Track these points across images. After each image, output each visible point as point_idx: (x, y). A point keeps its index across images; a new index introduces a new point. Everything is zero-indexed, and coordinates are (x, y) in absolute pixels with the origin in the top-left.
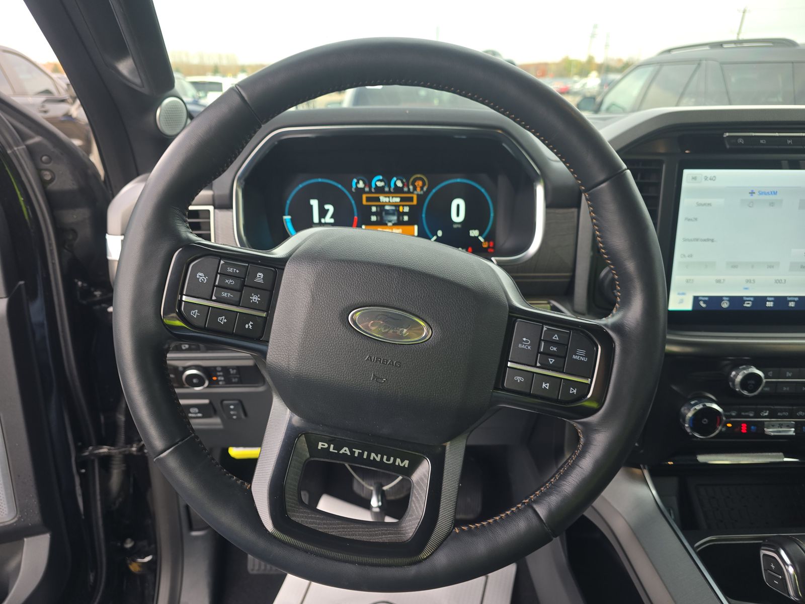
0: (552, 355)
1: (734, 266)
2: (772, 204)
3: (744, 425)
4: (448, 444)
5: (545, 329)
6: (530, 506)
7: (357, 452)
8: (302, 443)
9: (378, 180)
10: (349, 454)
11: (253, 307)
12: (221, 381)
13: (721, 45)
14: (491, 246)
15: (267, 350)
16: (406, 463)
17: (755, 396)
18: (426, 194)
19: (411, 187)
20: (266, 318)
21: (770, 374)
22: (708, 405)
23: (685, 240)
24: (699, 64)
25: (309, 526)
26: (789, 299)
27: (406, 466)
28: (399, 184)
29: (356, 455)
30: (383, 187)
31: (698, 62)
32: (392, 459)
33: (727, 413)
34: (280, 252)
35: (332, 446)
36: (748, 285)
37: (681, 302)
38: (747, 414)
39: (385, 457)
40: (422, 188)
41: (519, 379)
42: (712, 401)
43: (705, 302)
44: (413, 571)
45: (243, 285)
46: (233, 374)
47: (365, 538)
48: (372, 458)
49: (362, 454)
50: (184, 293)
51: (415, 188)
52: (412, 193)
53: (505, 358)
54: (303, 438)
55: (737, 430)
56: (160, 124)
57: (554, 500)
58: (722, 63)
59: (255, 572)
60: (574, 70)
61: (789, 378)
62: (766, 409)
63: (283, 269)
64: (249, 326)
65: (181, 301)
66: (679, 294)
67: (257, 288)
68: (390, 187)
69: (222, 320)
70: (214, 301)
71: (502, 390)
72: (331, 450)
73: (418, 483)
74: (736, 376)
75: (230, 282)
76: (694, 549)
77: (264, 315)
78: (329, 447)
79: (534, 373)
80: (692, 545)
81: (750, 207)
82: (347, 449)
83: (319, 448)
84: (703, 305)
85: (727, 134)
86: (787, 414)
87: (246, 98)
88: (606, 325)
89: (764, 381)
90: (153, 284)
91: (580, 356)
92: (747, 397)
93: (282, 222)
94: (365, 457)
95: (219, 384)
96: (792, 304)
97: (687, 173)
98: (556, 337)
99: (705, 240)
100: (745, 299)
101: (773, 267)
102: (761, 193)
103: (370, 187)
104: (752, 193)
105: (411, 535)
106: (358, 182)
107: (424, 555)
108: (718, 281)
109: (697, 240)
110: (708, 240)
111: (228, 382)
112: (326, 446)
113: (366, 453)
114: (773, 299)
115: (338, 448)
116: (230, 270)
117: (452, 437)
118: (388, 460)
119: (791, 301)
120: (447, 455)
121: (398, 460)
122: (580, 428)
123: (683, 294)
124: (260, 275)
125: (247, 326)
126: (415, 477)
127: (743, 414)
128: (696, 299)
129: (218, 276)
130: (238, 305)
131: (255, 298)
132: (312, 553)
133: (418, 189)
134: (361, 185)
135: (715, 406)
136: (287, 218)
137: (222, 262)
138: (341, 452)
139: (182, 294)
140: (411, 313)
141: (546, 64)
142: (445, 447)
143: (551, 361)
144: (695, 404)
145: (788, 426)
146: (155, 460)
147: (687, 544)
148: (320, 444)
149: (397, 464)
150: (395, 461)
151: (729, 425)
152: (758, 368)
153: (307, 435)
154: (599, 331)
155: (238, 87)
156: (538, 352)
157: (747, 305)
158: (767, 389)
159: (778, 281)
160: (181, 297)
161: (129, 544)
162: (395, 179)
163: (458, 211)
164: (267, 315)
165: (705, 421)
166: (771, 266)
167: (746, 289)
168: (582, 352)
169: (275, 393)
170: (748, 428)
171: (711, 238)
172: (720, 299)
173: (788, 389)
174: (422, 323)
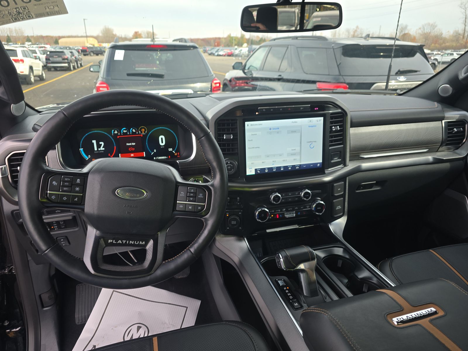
0: (191, 197)
1: (268, 156)
2: (278, 133)
3: (278, 215)
4: (159, 233)
5: (188, 188)
6: (189, 249)
7: (124, 241)
8: (102, 241)
9: (124, 130)
10: (121, 243)
11: (77, 192)
12: (56, 228)
13: (297, 38)
14: (179, 154)
15: (84, 208)
16: (144, 242)
17: (279, 203)
18: (147, 134)
19: (140, 132)
20: (82, 196)
21: (284, 195)
22: (264, 209)
23: (249, 148)
24: (288, 48)
25: (108, 269)
26: (288, 167)
27: (144, 244)
28: (134, 131)
29: (124, 243)
30: (127, 133)
31: (287, 47)
32: (138, 242)
33: (270, 212)
34: (85, 170)
35: (114, 241)
36: (273, 163)
37: (251, 171)
38: (278, 211)
39: (135, 242)
40: (145, 132)
41: (181, 206)
42: (265, 208)
43: (259, 171)
44: (148, 278)
45: (72, 185)
46: (62, 224)
47: (130, 270)
48: (130, 243)
49: (127, 242)
50: (48, 190)
51: (141, 132)
52: (141, 134)
53: (176, 200)
54: (102, 239)
55: (275, 217)
56: (13, 112)
57: (196, 246)
58: (297, 48)
59: (80, 324)
60: (234, 42)
61: (290, 195)
62: (284, 208)
63: (88, 177)
64: (76, 199)
65: (47, 193)
66: (249, 169)
67: (78, 185)
68: (130, 132)
69: (65, 198)
70: (61, 192)
71: (176, 211)
72: (114, 242)
73: (149, 249)
74: (271, 197)
75: (66, 184)
76: (260, 263)
77: (82, 195)
78: (113, 241)
79: (186, 204)
80: (260, 262)
81: (271, 134)
82: (120, 241)
83: (109, 242)
84: (259, 172)
85: (259, 108)
86: (291, 209)
87: (66, 115)
88: (209, 185)
89: (281, 198)
90: (35, 188)
91: (201, 196)
92: (276, 204)
93: (79, 152)
94: (128, 243)
95: (55, 230)
96: (290, 168)
97: (246, 123)
98: (192, 191)
99: (256, 148)
100: (273, 168)
101: (281, 155)
102: (273, 129)
103: (121, 133)
104: (270, 129)
105: (147, 266)
106: (114, 131)
107: (152, 272)
108: (263, 162)
109: (253, 148)
110: (257, 147)
111: (60, 228)
112: (112, 241)
113: (128, 241)
114: (283, 167)
115: (117, 241)
116: (66, 179)
117: (160, 230)
118: (137, 242)
119: (289, 167)
120: (159, 238)
121: (141, 242)
122: (203, 220)
123: (251, 168)
124: (78, 180)
125: (75, 200)
126: (147, 247)
127: (276, 211)
128: (256, 170)
129: (62, 182)
130: (71, 192)
131: (77, 189)
132: (110, 278)
133: (143, 132)
134: (116, 132)
135: (266, 210)
136: (81, 149)
137: (62, 177)
138: (118, 243)
139: (47, 191)
140: (139, 188)
141: (219, 38)
142: (158, 234)
143: (191, 199)
144: (259, 210)
145: (293, 213)
146: (43, 254)
147: (257, 261)
148: (109, 240)
149: (140, 244)
150: (139, 243)
151: (272, 216)
152: (279, 193)
153: (103, 238)
154: (206, 187)
155: (63, 111)
156: (187, 196)
157: (274, 170)
158: (283, 201)
159: (284, 161)
160: (47, 192)
161: (6, 324)
162: (132, 129)
163: (162, 140)
164: (83, 195)
165: (263, 215)
166: (280, 155)
167: (273, 164)
168: (201, 195)
169: (89, 224)
170: (279, 216)
171: (258, 147)
172: (264, 169)
173: (291, 200)
174: (144, 191)
